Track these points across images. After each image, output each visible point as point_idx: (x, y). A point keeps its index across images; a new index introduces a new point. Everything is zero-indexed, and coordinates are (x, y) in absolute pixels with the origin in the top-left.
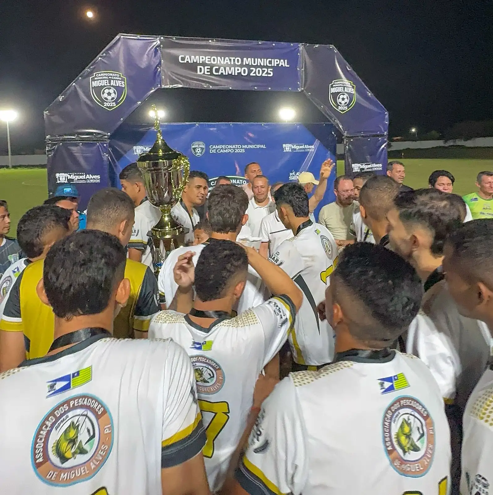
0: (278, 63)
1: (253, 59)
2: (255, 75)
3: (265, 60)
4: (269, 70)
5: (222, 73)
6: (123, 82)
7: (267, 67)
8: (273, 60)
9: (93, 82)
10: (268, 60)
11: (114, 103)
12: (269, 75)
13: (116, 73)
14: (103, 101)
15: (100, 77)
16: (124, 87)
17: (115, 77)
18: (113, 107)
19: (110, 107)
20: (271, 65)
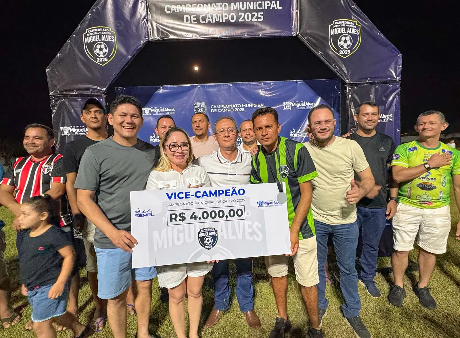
0: (269, 5)
1: (241, 3)
2: (244, 20)
3: (255, 3)
4: (259, 13)
5: (209, 22)
6: (112, 37)
7: (257, 11)
8: (263, 2)
9: (86, 38)
10: (258, 3)
11: (106, 58)
12: (259, 20)
13: (105, 28)
14: (96, 57)
15: (91, 33)
16: (115, 42)
17: (105, 32)
18: (106, 62)
19: (103, 63)
20: (261, 8)
